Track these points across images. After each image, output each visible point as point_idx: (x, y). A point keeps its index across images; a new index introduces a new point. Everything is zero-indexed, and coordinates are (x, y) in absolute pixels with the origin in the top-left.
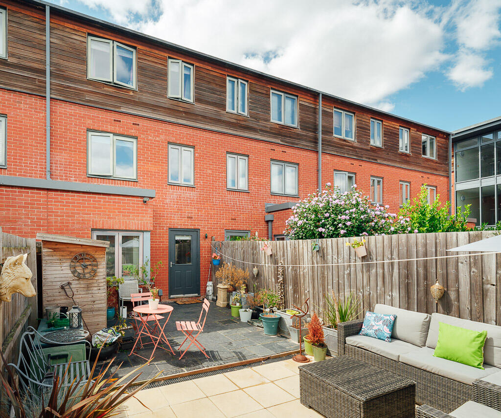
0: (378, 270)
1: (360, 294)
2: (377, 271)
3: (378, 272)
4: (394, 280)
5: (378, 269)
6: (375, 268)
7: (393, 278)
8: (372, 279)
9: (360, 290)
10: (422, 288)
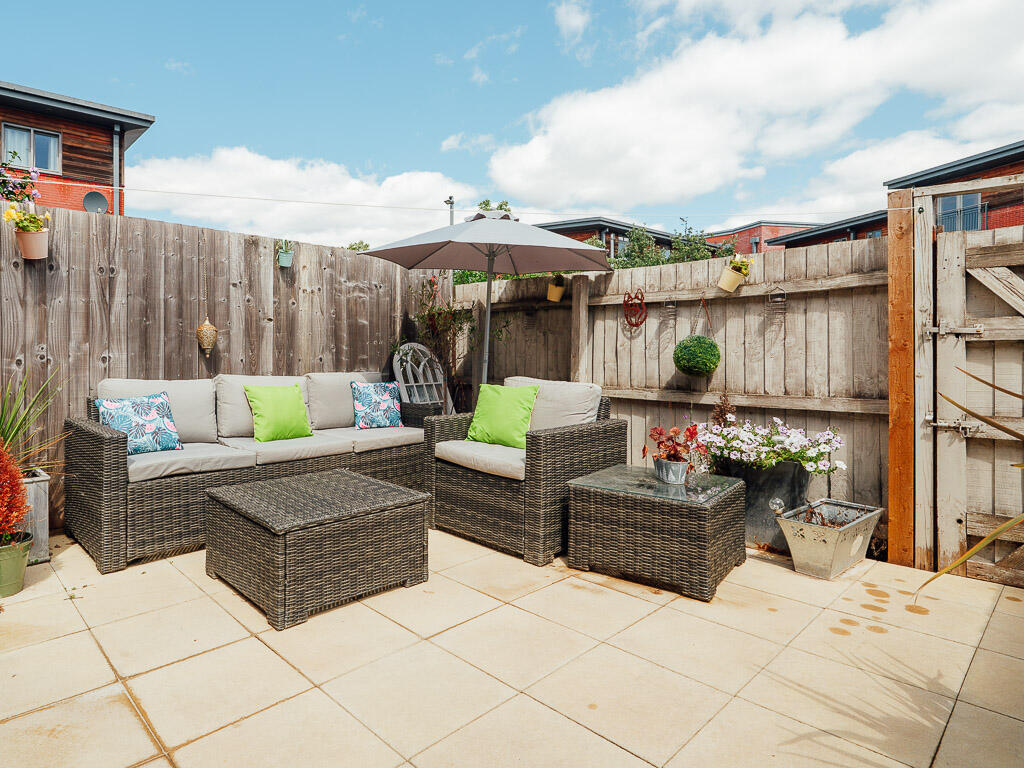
0: (72, 299)
1: (14, 366)
2: (68, 302)
3: (73, 305)
4: (113, 321)
5: (72, 295)
6: (65, 293)
7: (113, 318)
8: (54, 321)
9: (13, 357)
10: (173, 334)
